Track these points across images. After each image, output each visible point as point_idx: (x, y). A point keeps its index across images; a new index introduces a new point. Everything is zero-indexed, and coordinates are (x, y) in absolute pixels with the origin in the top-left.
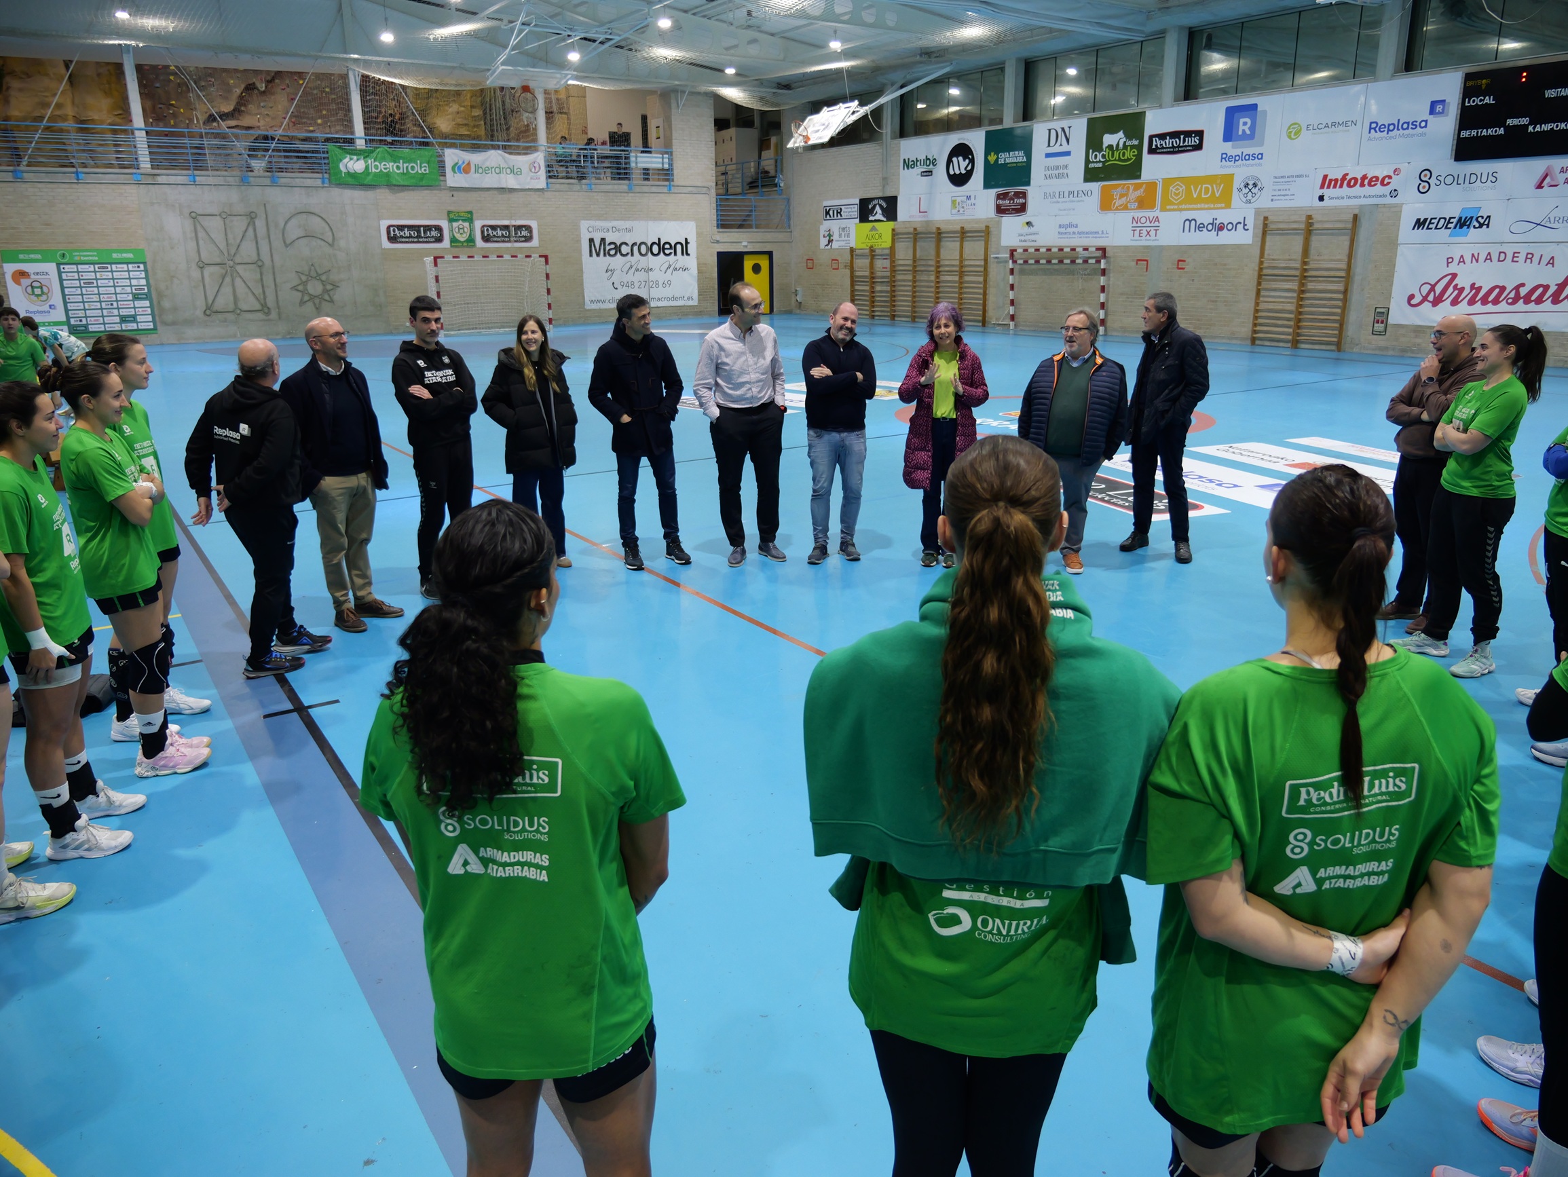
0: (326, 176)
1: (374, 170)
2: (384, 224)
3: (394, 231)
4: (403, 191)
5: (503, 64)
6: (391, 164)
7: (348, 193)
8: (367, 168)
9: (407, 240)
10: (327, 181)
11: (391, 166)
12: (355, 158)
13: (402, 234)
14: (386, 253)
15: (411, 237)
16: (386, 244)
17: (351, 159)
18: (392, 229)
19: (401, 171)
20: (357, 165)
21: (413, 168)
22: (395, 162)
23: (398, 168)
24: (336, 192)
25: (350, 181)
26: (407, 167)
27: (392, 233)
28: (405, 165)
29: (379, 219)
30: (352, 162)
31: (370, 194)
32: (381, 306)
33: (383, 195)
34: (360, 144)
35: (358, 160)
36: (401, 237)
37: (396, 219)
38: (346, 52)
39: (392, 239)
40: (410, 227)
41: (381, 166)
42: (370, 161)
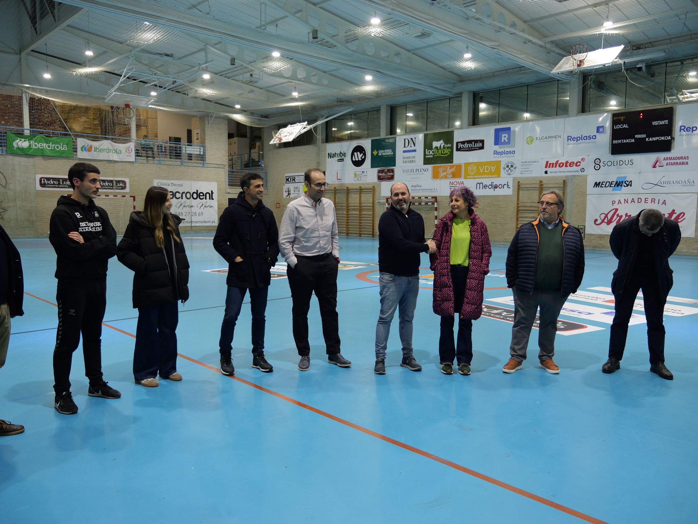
0: (5, 149)
1: (34, 147)
2: (38, 177)
3: (44, 181)
4: (51, 159)
5: (115, 91)
6: (45, 144)
7: (17, 159)
8: (30, 145)
9: (52, 186)
10: (4, 151)
11: (45, 145)
12: (23, 140)
13: (49, 182)
14: (38, 193)
15: (54, 184)
16: (39, 188)
17: (21, 140)
18: (43, 179)
19: (51, 148)
20: (24, 144)
21: (58, 147)
22: (47, 143)
23: (49, 146)
24: (10, 157)
25: (19, 152)
26: (54, 147)
27: (43, 182)
28: (53, 145)
29: (36, 174)
30: (21, 142)
31: (31, 160)
32: (33, 222)
33: (39, 161)
34: (27, 132)
35: (25, 141)
36: (48, 184)
37: (46, 174)
38: (22, 83)
39: (43, 185)
40: (54, 179)
41: (39, 145)
42: (32, 142)
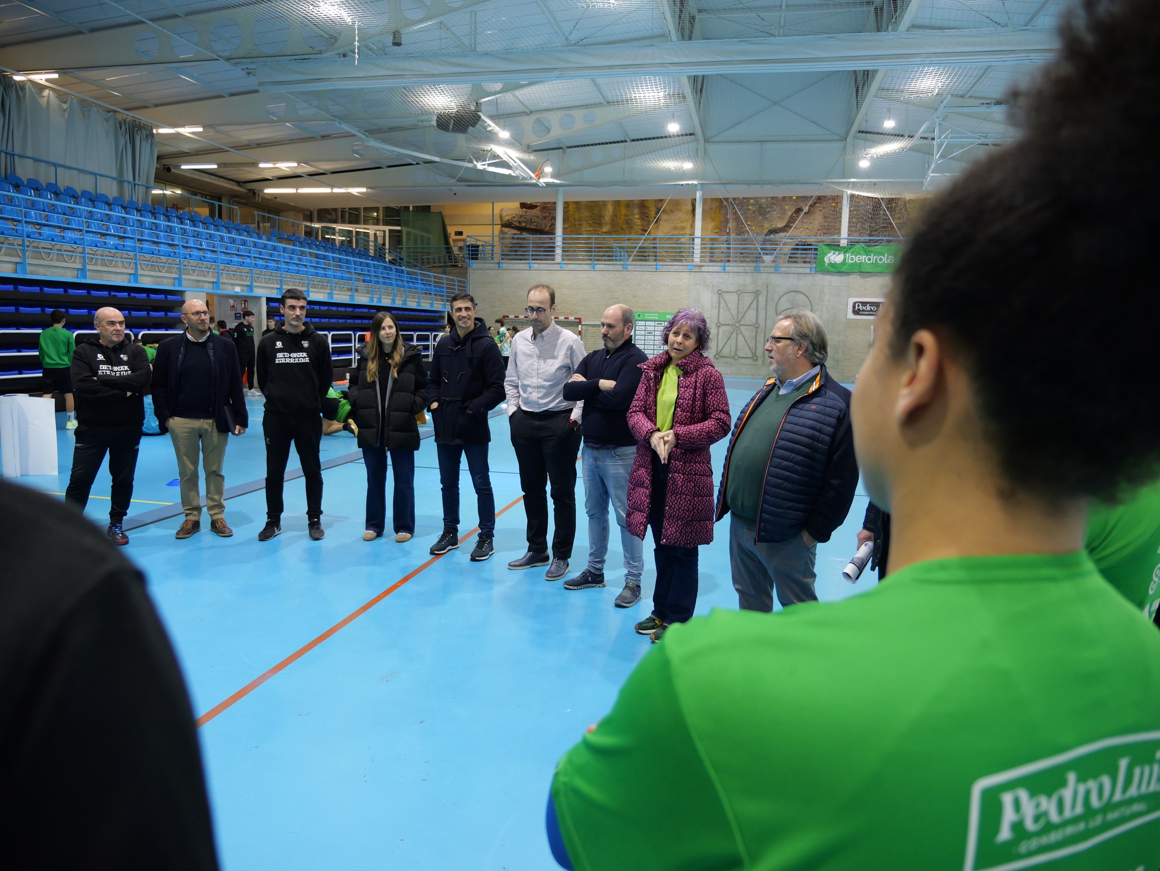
0: (814, 266)
1: (850, 261)
2: (851, 301)
3: (859, 306)
4: (870, 276)
6: (864, 257)
7: (828, 278)
8: (845, 259)
9: (868, 313)
10: (813, 270)
11: (863, 258)
12: (837, 253)
13: (864, 308)
14: (849, 322)
15: (871, 310)
16: (851, 315)
17: (834, 254)
18: (857, 304)
19: (871, 262)
20: (836, 258)
21: (881, 259)
22: (867, 255)
23: (869, 259)
24: (819, 277)
25: (831, 269)
26: (876, 258)
27: (857, 307)
28: (875, 257)
29: (849, 297)
30: (834, 256)
31: (845, 279)
32: (838, 361)
33: (855, 280)
34: (844, 243)
35: (839, 254)
36: (864, 310)
37: (862, 297)
38: (844, 178)
39: (856, 312)
40: (872, 304)
41: (856, 259)
42: (847, 255)
